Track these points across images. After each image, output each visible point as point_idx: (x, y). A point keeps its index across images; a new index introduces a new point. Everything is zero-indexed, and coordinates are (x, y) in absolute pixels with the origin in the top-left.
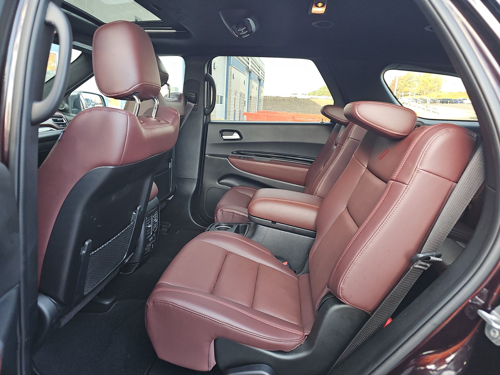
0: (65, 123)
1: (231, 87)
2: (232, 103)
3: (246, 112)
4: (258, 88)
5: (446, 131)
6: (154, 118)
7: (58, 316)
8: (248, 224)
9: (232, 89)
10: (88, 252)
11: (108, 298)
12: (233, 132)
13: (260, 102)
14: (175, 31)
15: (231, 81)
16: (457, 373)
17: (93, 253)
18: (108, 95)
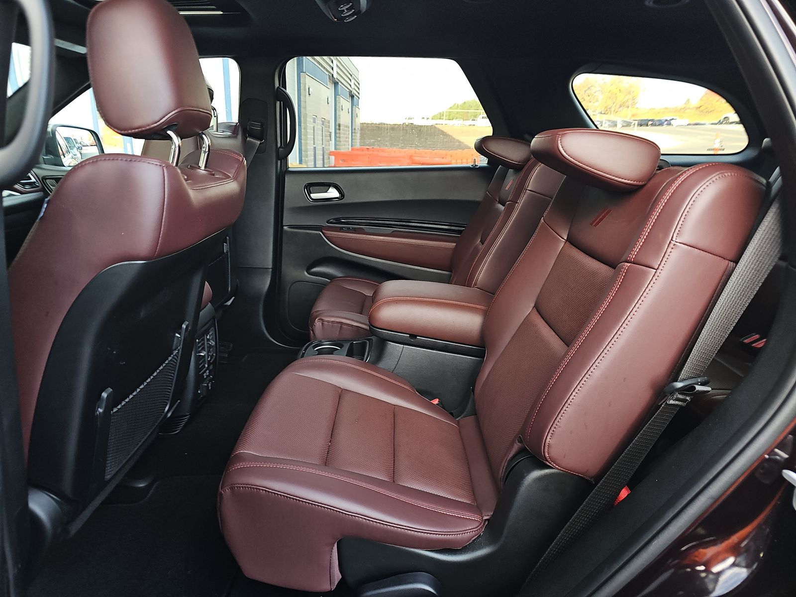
0: (35, 182)
1: (306, 110)
2: (310, 136)
3: (333, 150)
4: (350, 110)
5: (720, 176)
6: (203, 169)
7: (62, 520)
8: (369, 340)
9: (307, 113)
10: (108, 409)
11: (141, 478)
12: (328, 187)
13: (355, 133)
14: (222, 13)
15: (305, 99)
16: (750, 571)
17: (115, 410)
18: (123, 132)
